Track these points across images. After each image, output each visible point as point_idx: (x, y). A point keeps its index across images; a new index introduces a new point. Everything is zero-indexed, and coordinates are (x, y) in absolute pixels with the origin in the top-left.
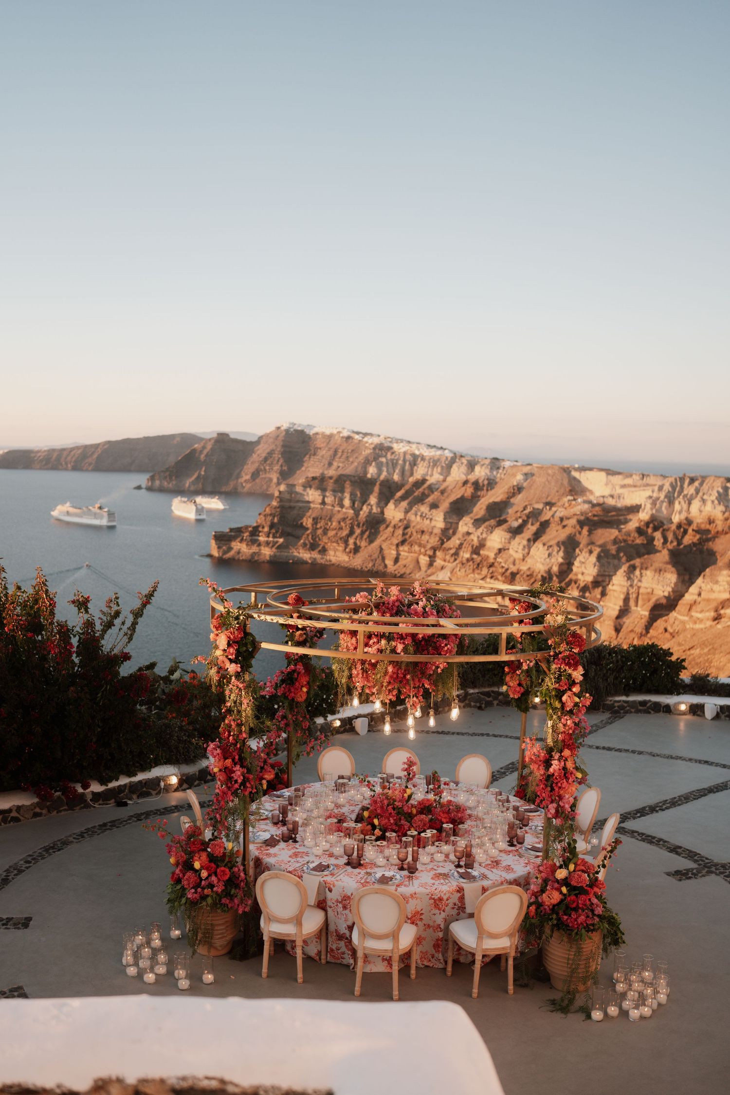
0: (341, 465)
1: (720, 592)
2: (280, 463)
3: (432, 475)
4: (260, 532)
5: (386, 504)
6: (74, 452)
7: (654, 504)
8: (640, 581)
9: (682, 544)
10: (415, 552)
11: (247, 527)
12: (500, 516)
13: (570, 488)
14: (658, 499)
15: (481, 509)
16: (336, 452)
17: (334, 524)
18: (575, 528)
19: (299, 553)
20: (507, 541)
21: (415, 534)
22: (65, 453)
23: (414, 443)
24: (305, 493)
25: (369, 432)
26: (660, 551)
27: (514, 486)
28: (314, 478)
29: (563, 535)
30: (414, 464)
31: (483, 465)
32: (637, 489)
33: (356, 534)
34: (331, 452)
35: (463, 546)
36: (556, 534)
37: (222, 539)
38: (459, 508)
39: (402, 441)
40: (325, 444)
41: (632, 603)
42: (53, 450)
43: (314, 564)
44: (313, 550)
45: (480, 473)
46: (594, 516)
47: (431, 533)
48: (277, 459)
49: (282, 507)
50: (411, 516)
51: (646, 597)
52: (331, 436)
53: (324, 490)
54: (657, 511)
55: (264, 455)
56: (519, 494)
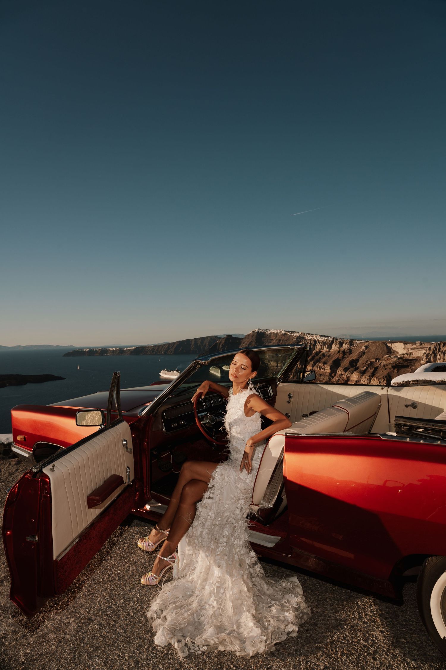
3: (323, 349)
6: (165, 346)
7: (427, 356)
12: (356, 366)
13: (387, 351)
14: (429, 354)
15: (347, 363)
16: (280, 340)
18: (390, 369)
20: (359, 377)
22: (161, 347)
23: (314, 335)
25: (294, 331)
27: (361, 352)
29: (385, 373)
30: (315, 345)
31: (347, 343)
32: (419, 350)
35: (340, 381)
36: (382, 373)
38: (337, 363)
39: (309, 334)
40: (274, 338)
42: (156, 346)
45: (345, 346)
46: (399, 363)
47: (325, 375)
50: (315, 368)
52: (277, 334)
54: (429, 359)
55: (248, 344)
56: (364, 355)
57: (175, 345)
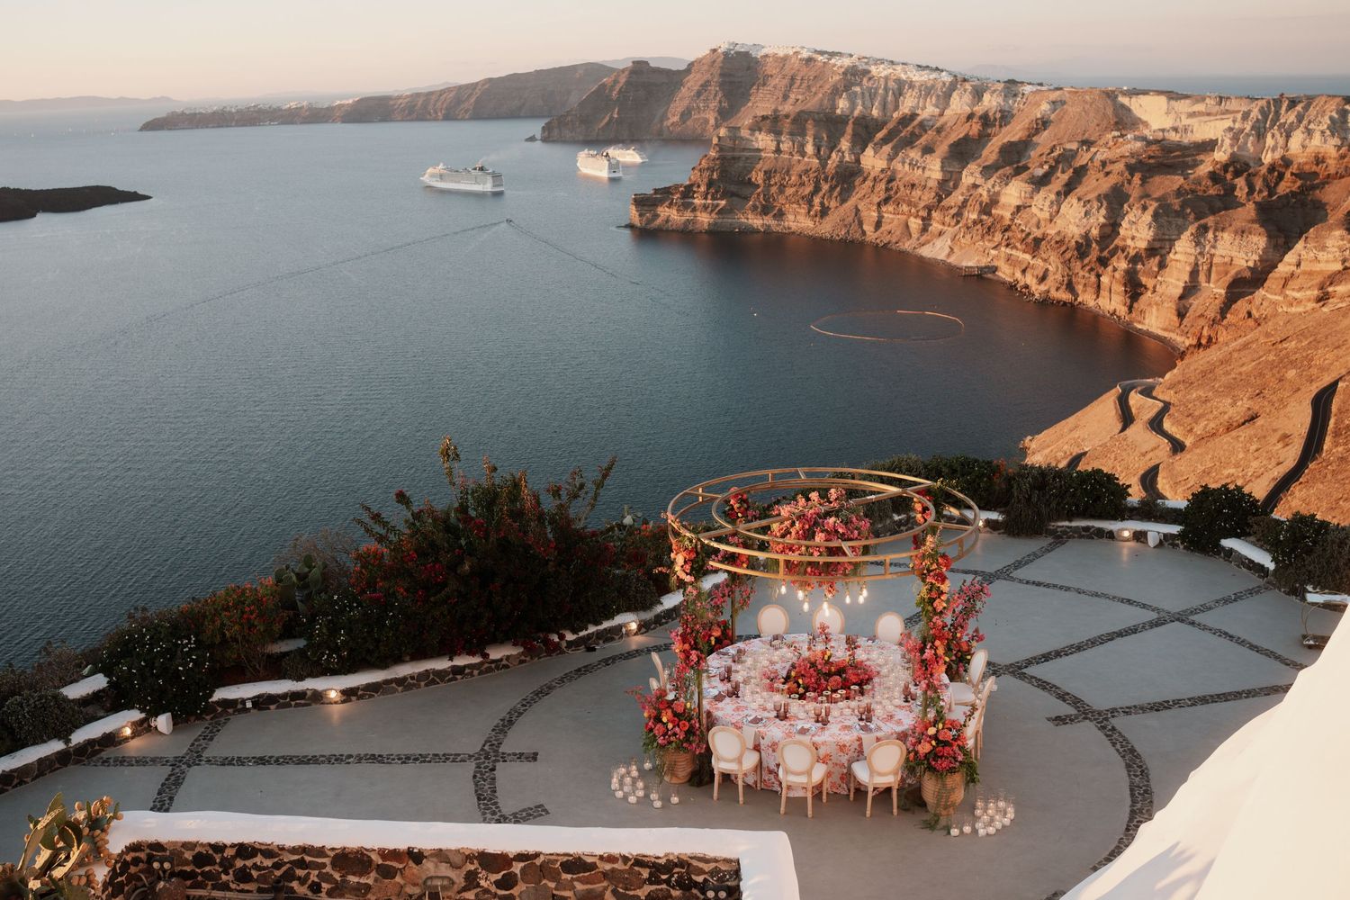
0: (800, 97)
1: (1327, 261)
2: (718, 98)
3: (924, 108)
4: (695, 192)
5: (863, 151)
6: (445, 95)
7: (1235, 138)
8: (1214, 247)
9: (1276, 193)
10: (903, 214)
11: (677, 187)
12: (1019, 162)
13: (1115, 120)
14: (1242, 131)
15: (991, 152)
16: (793, 79)
17: (793, 178)
18: (1122, 175)
19: (748, 219)
20: (1028, 195)
21: (902, 188)
22: (434, 97)
23: (898, 64)
24: (754, 139)
25: (836, 50)
26: (1244, 205)
27: (1037, 119)
28: (764, 118)
29: (1106, 185)
30: (899, 93)
31: (995, 91)
32: (1212, 118)
33: (824, 191)
34: (786, 81)
35: (969, 204)
36: (1095, 184)
37: (642, 202)
38: (962, 152)
39: (882, 61)
40: (778, 70)
41: (1202, 278)
42: (418, 95)
43: (768, 232)
44: (766, 214)
45: (991, 102)
46: (1150, 157)
47: (925, 187)
48: (713, 92)
49: (722, 158)
50: (897, 165)
51: (1222, 268)
52: (785, 59)
53: (778, 133)
54: (1239, 148)
55: (696, 88)
56: (1045, 129)
57: (477, 91)
